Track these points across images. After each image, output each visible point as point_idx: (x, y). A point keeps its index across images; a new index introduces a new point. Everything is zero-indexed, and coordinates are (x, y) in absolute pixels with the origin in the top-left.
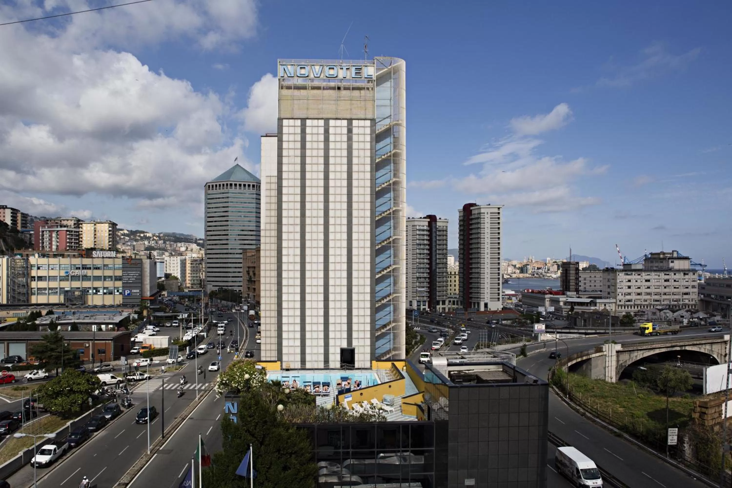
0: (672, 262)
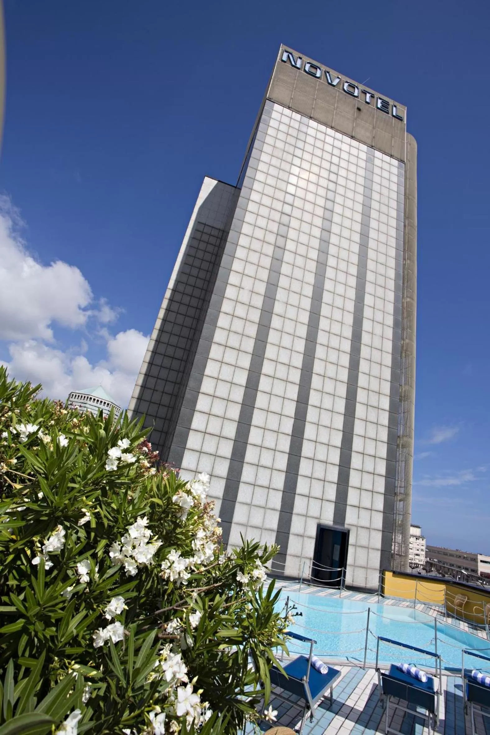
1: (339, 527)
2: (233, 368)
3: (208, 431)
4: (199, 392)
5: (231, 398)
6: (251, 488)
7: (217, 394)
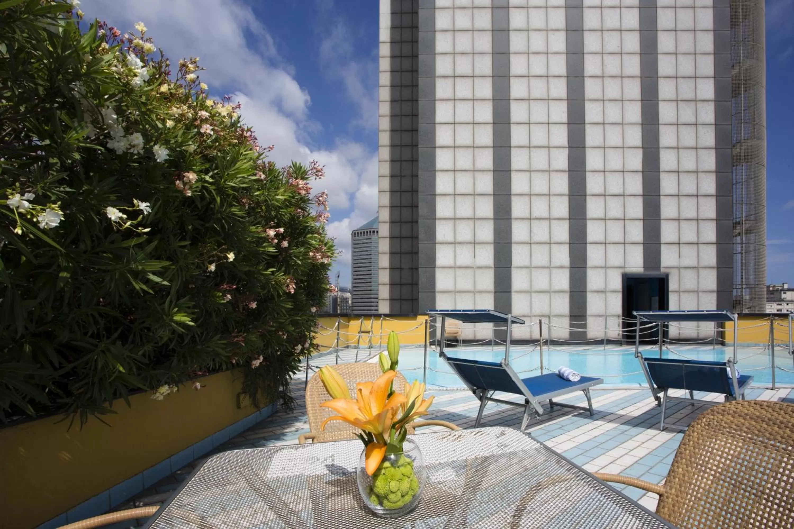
0: (785, 293)
1: (653, 273)
2: (471, 103)
3: (457, 192)
4: (435, 147)
5: (477, 143)
6: (526, 248)
7: (458, 143)
